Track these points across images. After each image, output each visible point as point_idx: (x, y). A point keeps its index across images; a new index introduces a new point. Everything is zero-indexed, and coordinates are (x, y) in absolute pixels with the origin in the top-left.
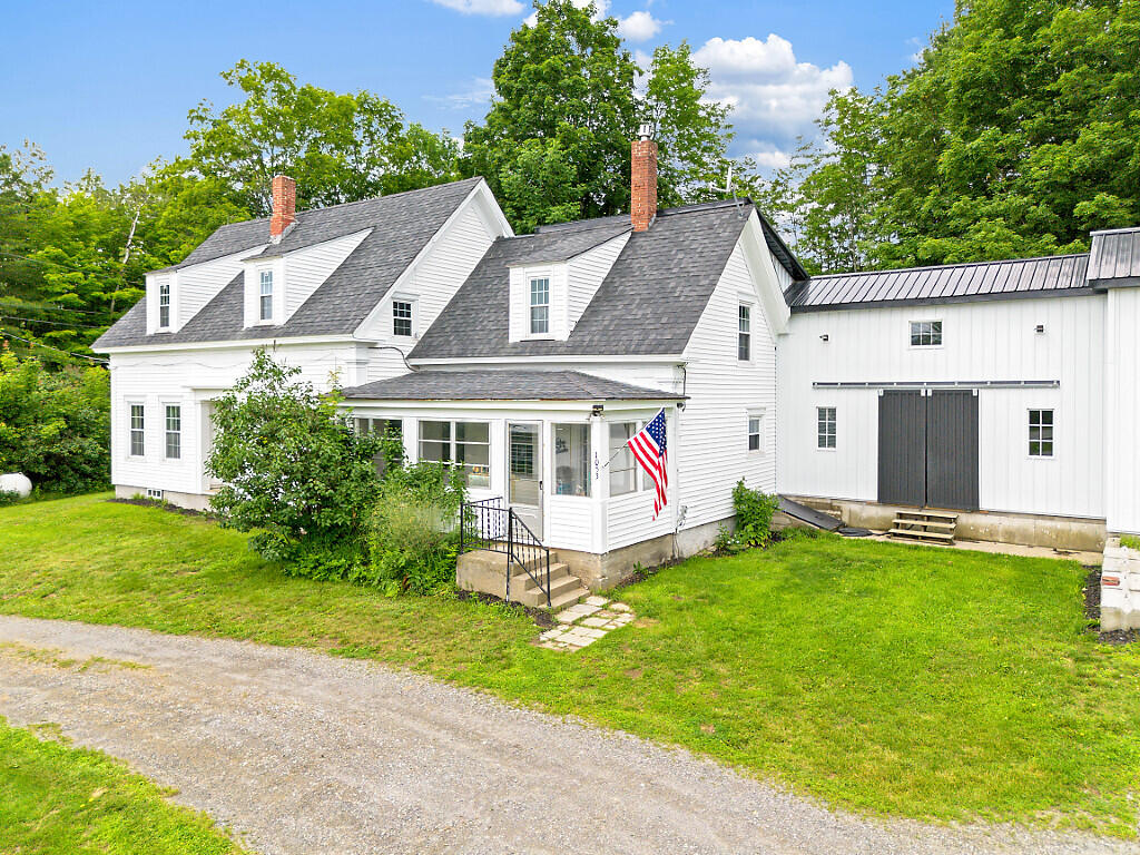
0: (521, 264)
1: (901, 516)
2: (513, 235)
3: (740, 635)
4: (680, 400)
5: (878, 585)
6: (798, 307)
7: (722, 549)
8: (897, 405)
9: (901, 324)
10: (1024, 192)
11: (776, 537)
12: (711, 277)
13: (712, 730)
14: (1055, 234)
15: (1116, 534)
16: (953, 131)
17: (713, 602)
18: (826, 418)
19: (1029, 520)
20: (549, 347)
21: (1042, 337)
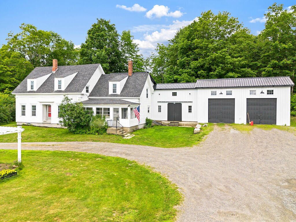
0: (111, 81)
1: (171, 122)
2: (105, 74)
3: (150, 136)
4: (139, 104)
5: (168, 131)
6: (155, 89)
7: (144, 128)
8: (170, 105)
9: (171, 92)
10: (190, 68)
11: (152, 126)
15: (199, 123)
17: (146, 133)
18: (160, 107)
19: (189, 122)
20: (117, 95)
21: (190, 95)
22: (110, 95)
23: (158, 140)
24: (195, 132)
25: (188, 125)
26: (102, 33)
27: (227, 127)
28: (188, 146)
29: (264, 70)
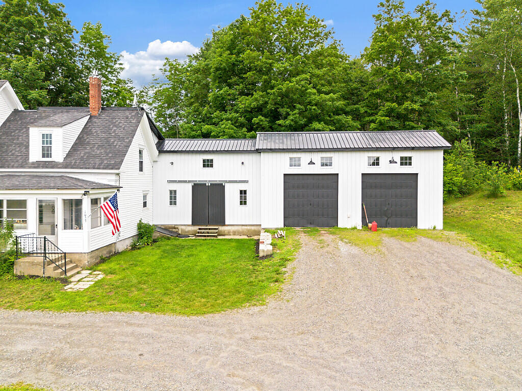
0: (36, 126)
1: (200, 229)
2: (24, 109)
3: (148, 275)
4: (118, 188)
5: (194, 253)
6: (161, 151)
7: (134, 247)
8: (198, 189)
10: (237, 112)
11: (155, 241)
12: (130, 139)
13: (145, 305)
14: (247, 128)
15: (264, 229)
16: (213, 85)
17: (136, 265)
18: (173, 195)
19: (240, 227)
20: (53, 165)
21: (243, 166)
22: (33, 163)
23: (169, 285)
24: (261, 254)
25: (240, 233)
26: (31, 17)
27: (325, 235)
28: (253, 303)
29: (373, 121)
